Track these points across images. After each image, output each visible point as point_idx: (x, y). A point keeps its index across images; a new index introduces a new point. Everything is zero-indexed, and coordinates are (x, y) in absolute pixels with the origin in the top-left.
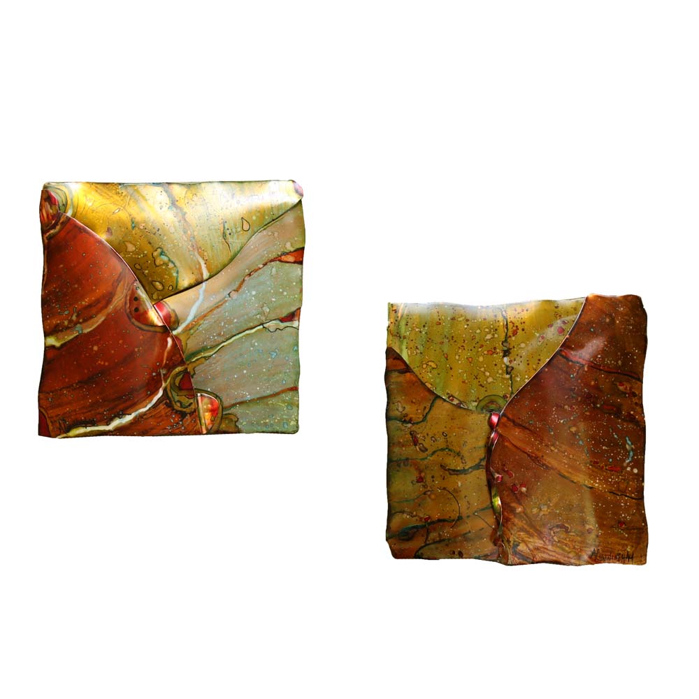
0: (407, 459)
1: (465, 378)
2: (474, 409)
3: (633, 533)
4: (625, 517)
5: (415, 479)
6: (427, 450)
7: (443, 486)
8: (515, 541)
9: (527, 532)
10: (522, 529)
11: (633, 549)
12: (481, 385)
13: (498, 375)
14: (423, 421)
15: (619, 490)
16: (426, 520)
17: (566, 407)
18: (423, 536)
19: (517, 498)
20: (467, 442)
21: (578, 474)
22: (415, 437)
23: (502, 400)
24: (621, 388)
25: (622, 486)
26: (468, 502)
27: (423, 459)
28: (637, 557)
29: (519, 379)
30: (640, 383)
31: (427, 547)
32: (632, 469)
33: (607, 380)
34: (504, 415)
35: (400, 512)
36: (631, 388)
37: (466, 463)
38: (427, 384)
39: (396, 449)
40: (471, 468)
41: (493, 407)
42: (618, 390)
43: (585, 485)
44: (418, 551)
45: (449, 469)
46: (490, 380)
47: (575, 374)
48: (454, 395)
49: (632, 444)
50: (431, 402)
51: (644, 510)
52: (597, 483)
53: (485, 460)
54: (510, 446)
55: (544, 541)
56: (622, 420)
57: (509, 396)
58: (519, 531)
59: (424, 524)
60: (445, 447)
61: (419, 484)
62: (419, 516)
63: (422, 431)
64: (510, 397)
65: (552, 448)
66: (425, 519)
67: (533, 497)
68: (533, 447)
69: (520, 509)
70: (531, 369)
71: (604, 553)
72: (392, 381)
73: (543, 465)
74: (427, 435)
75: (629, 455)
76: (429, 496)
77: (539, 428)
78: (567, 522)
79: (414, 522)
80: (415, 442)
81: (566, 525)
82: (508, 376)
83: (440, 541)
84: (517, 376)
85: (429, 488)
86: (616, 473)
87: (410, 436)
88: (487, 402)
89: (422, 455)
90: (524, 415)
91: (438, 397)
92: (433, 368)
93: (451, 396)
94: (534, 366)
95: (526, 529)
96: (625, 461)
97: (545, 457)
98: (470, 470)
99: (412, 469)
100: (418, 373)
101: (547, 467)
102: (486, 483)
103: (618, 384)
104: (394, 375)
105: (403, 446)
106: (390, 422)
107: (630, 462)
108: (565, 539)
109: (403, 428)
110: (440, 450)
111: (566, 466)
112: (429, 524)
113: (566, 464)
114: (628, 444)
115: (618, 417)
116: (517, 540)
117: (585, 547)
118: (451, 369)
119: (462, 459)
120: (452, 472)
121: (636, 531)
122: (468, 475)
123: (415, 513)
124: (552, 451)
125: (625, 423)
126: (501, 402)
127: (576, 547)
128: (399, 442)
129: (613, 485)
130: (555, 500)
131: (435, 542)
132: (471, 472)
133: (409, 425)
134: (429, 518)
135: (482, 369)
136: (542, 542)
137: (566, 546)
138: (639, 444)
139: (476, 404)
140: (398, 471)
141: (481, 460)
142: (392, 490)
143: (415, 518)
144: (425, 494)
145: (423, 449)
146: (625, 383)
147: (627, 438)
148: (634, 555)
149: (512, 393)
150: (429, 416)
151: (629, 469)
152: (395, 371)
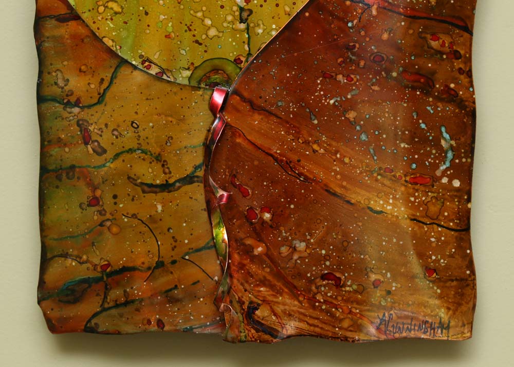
0: (73, 167)
1: (170, 29)
2: (186, 82)
3: (451, 287)
4: (437, 261)
5: (85, 200)
6: (105, 151)
7: (131, 212)
8: (251, 302)
9: (271, 287)
10: (263, 282)
11: (451, 312)
12: (197, 42)
13: (225, 25)
14: (99, 102)
15: (427, 216)
16: (104, 267)
17: (340, 77)
18: (98, 295)
19: (255, 230)
20: (172, 138)
21: (358, 190)
22: (86, 130)
23: (234, 66)
24: (434, 44)
25: (433, 209)
26: (173, 237)
27: (99, 167)
28: (456, 326)
29: (260, 31)
30: (466, 35)
31: (104, 314)
32: (450, 181)
33: (411, 32)
34: (236, 92)
35: (61, 256)
36: (451, 44)
37: (170, 173)
38: (105, 40)
39: (55, 151)
40: (178, 181)
41: (216, 78)
42: (430, 47)
43: (369, 208)
44: (89, 321)
45: (142, 183)
46: (213, 32)
47: (355, 22)
48: (152, 58)
49: (451, 139)
50: (113, 70)
51: (470, 249)
52: (390, 204)
53: (203, 168)
54: (245, 144)
55: (300, 302)
56: (435, 98)
57: (243, 59)
58: (258, 285)
59: (99, 275)
60: (136, 146)
61: (94, 209)
62: (91, 263)
63: (97, 119)
64: (247, 61)
65: (315, 147)
66: (102, 267)
67: (282, 228)
68: (283, 145)
69: (260, 249)
70: (282, 13)
71: (399, 321)
72: (47, 34)
73: (300, 174)
74: (106, 125)
75: (446, 157)
76: (109, 228)
77: (293, 113)
78: (338, 270)
79: (83, 272)
80: (87, 139)
81: (338, 275)
82: (243, 26)
83: (126, 303)
84: (258, 25)
85: (108, 216)
86: (422, 188)
87: (78, 128)
88: (208, 69)
89: (97, 160)
90: (270, 92)
91: (124, 62)
92: (116, 13)
93: (147, 61)
94: (287, 9)
95: (269, 281)
96: (438, 167)
97: (303, 163)
98: (178, 184)
99: (82, 185)
100: (90, 22)
101: (306, 178)
102: (204, 206)
103: (429, 36)
104: (50, 24)
105: (65, 145)
106: (45, 106)
107: (447, 169)
108: (336, 298)
109: (65, 115)
110: (128, 152)
111: (339, 176)
112: (109, 275)
113: (337, 173)
114: (445, 139)
115: (428, 94)
116: (256, 300)
117: (368, 310)
118: (147, 14)
119: (163, 166)
120: (146, 188)
121: (455, 283)
122: (176, 194)
123: (85, 257)
124: (314, 151)
125: (439, 104)
126: (230, 69)
127: (354, 310)
128: (59, 140)
129: (417, 208)
130: (319, 233)
131: (117, 306)
132: (179, 188)
133: (76, 110)
134: (109, 265)
135: (200, 14)
136: (296, 303)
137: (337, 309)
138: (463, 139)
139: (188, 73)
140: (57, 187)
141: (196, 168)
142: (46, 221)
143: (85, 266)
144: (101, 225)
145: (100, 150)
146: (441, 36)
147: (443, 129)
148: (451, 324)
149: (249, 54)
150: (108, 95)
151: (445, 180)
152: (50, 17)
